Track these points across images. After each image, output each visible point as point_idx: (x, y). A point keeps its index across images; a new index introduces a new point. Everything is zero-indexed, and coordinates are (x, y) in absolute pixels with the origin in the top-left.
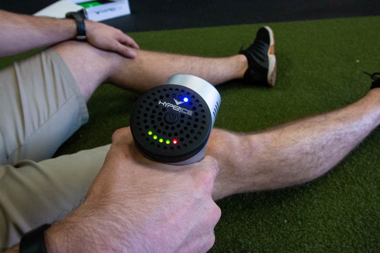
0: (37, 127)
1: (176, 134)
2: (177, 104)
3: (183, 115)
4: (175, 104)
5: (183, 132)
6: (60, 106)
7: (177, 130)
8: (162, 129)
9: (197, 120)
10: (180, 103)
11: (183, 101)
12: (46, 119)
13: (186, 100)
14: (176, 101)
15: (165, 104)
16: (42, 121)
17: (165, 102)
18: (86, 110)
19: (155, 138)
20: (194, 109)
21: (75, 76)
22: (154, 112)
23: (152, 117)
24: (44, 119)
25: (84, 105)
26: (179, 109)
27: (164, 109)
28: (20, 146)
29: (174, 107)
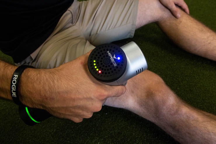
0: (107, 29)
1: (102, 69)
2: (114, 58)
3: (112, 64)
4: (113, 57)
5: (106, 70)
6: (122, 25)
7: (104, 68)
8: (100, 63)
9: (115, 70)
10: (116, 58)
11: (117, 58)
12: (113, 28)
13: (119, 58)
14: (114, 56)
15: (109, 54)
16: (111, 28)
17: (110, 53)
18: (134, 32)
19: (95, 64)
20: (118, 64)
21: (138, 14)
22: (103, 54)
23: (100, 56)
24: (112, 27)
25: (134, 30)
26: (113, 60)
27: (107, 56)
28: (97, 33)
29: (112, 57)
